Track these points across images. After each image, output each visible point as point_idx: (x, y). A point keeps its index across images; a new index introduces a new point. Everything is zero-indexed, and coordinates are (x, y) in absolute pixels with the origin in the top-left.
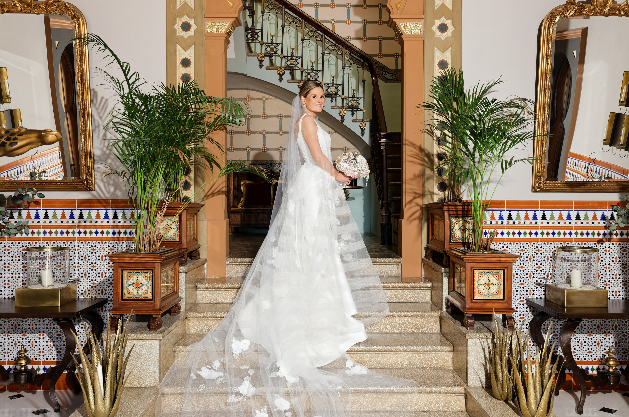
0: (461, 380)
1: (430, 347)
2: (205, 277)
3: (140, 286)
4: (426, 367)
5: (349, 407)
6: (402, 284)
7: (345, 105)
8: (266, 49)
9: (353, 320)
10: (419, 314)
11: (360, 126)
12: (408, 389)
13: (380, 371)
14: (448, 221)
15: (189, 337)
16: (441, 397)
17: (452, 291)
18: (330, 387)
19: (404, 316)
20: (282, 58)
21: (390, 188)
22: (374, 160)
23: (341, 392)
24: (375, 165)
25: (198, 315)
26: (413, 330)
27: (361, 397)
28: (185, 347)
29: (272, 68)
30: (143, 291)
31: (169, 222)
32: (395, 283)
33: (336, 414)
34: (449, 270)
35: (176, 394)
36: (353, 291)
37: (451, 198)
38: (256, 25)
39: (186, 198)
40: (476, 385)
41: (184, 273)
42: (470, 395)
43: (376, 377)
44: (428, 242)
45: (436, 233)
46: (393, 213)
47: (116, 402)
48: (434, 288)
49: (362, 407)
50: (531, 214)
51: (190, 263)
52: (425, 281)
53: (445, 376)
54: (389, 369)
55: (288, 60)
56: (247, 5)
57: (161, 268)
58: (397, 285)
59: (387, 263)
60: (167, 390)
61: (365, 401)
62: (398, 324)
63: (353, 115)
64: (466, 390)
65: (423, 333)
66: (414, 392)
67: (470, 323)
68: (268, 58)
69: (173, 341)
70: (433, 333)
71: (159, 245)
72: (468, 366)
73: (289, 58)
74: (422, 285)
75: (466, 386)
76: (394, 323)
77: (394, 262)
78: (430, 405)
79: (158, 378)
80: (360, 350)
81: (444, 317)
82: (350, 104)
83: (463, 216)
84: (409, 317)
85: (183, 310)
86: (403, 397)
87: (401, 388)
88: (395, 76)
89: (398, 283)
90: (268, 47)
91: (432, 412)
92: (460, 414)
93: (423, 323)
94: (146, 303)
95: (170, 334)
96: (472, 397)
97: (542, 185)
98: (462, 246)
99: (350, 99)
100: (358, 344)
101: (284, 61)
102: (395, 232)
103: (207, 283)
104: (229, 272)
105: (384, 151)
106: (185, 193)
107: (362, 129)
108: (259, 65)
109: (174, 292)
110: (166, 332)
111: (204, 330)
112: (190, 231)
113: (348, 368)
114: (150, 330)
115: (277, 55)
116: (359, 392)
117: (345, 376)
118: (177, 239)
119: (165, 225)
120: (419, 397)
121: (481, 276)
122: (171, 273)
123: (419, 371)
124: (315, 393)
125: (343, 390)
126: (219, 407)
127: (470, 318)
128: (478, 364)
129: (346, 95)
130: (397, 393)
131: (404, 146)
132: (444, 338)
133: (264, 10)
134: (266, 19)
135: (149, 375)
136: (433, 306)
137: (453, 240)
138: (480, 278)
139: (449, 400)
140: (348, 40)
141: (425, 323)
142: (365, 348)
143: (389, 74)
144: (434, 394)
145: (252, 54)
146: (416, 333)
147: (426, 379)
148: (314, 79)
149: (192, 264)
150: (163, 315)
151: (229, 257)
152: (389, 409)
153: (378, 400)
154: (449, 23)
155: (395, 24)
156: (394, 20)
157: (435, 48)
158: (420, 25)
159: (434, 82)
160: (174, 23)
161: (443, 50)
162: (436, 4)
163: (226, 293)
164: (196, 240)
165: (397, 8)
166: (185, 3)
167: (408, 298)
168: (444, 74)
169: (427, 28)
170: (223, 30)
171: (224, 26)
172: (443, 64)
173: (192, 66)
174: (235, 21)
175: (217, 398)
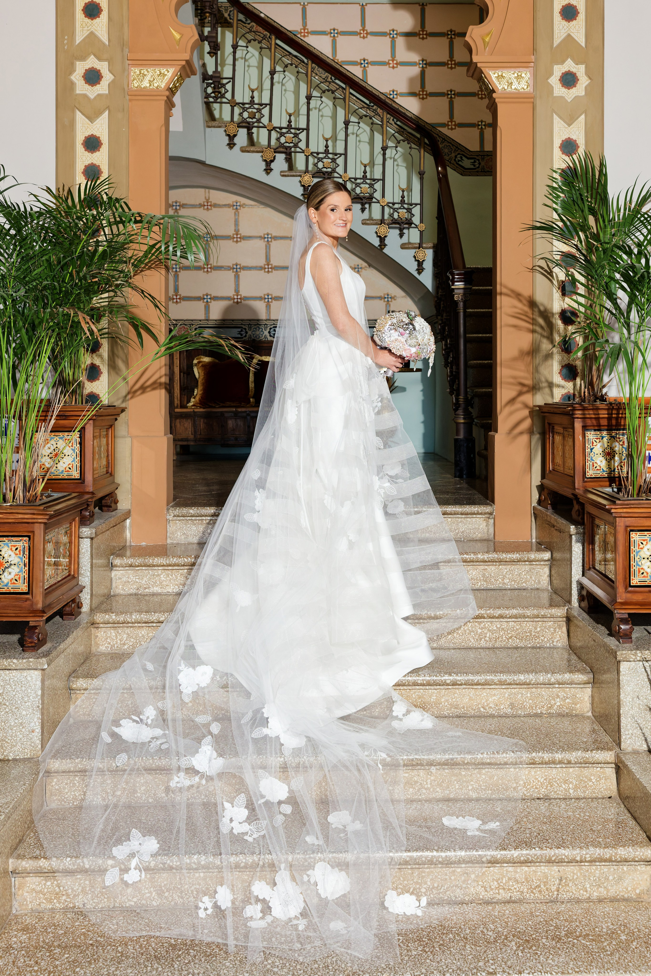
0: (607, 739)
1: (549, 675)
2: (128, 544)
3: (6, 568)
4: (541, 713)
5: (400, 793)
6: (495, 556)
7: (386, 216)
8: (241, 114)
9: (406, 626)
10: (528, 612)
11: (415, 257)
12: (510, 756)
13: (457, 721)
14: (581, 439)
15: (98, 660)
16: (571, 770)
17: (590, 569)
18: (363, 755)
19: (501, 617)
20: (269, 131)
21: (470, 371)
22: (442, 320)
23: (385, 764)
24: (444, 330)
25: (114, 617)
26: (517, 642)
27: (422, 773)
28: (90, 681)
29: (252, 149)
30: (10, 577)
31: (61, 444)
32: (483, 553)
33: (376, 806)
34: (584, 529)
35: (72, 772)
36: (407, 570)
37: (586, 394)
38: (222, 70)
39: (93, 398)
40: (636, 747)
41: (89, 540)
42: (626, 766)
43: (450, 734)
44: (543, 476)
45: (558, 460)
46: (476, 418)
48: (555, 563)
49: (424, 791)
51: (99, 518)
52: (539, 550)
53: (578, 730)
54: (474, 717)
55: (282, 134)
56: (206, 34)
57: (45, 533)
58: (484, 557)
59: (467, 514)
60: (56, 765)
61: (429, 781)
62: (489, 630)
63: (401, 235)
64: (617, 756)
65: (536, 648)
66: (521, 763)
67: (624, 630)
68: (245, 131)
69: (67, 670)
70: (555, 648)
71: (40, 487)
72: (621, 711)
73: (284, 131)
74: (532, 556)
75: (617, 749)
76: (482, 628)
77: (481, 514)
78: (551, 786)
79: (38, 742)
80: (419, 682)
81: (574, 617)
82: (396, 216)
83: (610, 429)
84: (510, 617)
85: (85, 608)
86: (500, 773)
87: (496, 756)
88: (480, 164)
89: (487, 552)
90: (245, 110)
91: (555, 799)
92: (606, 802)
93: (536, 628)
94: (17, 599)
95: (62, 656)
96: (629, 772)
98: (608, 483)
99: (396, 206)
100: (416, 671)
101: (274, 135)
102: (480, 454)
103: (131, 557)
104: (173, 533)
105: (461, 305)
106: (90, 387)
107: (418, 261)
108: (228, 144)
109: (69, 575)
110: (54, 653)
111: (126, 647)
112: (100, 457)
113: (396, 718)
114: (23, 650)
115: (261, 125)
116: (418, 764)
117: (392, 733)
118: (76, 474)
119: (52, 448)
120: (530, 772)
121: (644, 543)
122: (65, 539)
123: (530, 721)
124: (335, 767)
125: (389, 759)
126: (154, 795)
127: (624, 621)
128: (639, 709)
129: (389, 198)
130: (489, 764)
131: (498, 297)
132: (576, 658)
133: (237, 43)
134: (242, 58)
135: (21, 736)
136: (554, 596)
137: (590, 473)
138: (641, 546)
139: (586, 777)
140: (391, 97)
141: (538, 629)
142: (428, 678)
143: (468, 158)
144: (558, 766)
145: (214, 123)
146: (522, 648)
147: (542, 736)
148: (329, 170)
149: (102, 521)
150: (48, 620)
151: (172, 507)
152: (474, 795)
153: (454, 778)
154: (580, 70)
155: (482, 72)
156: (479, 65)
157: (555, 116)
158: (527, 75)
159: (553, 179)
160: (72, 69)
161: (570, 121)
162: (555, 36)
163: (168, 575)
164: (111, 475)
165: (485, 44)
166: (92, 33)
167: (506, 581)
168: (571, 165)
169: (540, 79)
170: (161, 84)
171: (164, 75)
172: (569, 147)
173: (104, 149)
174: (184, 67)
175: (150, 777)
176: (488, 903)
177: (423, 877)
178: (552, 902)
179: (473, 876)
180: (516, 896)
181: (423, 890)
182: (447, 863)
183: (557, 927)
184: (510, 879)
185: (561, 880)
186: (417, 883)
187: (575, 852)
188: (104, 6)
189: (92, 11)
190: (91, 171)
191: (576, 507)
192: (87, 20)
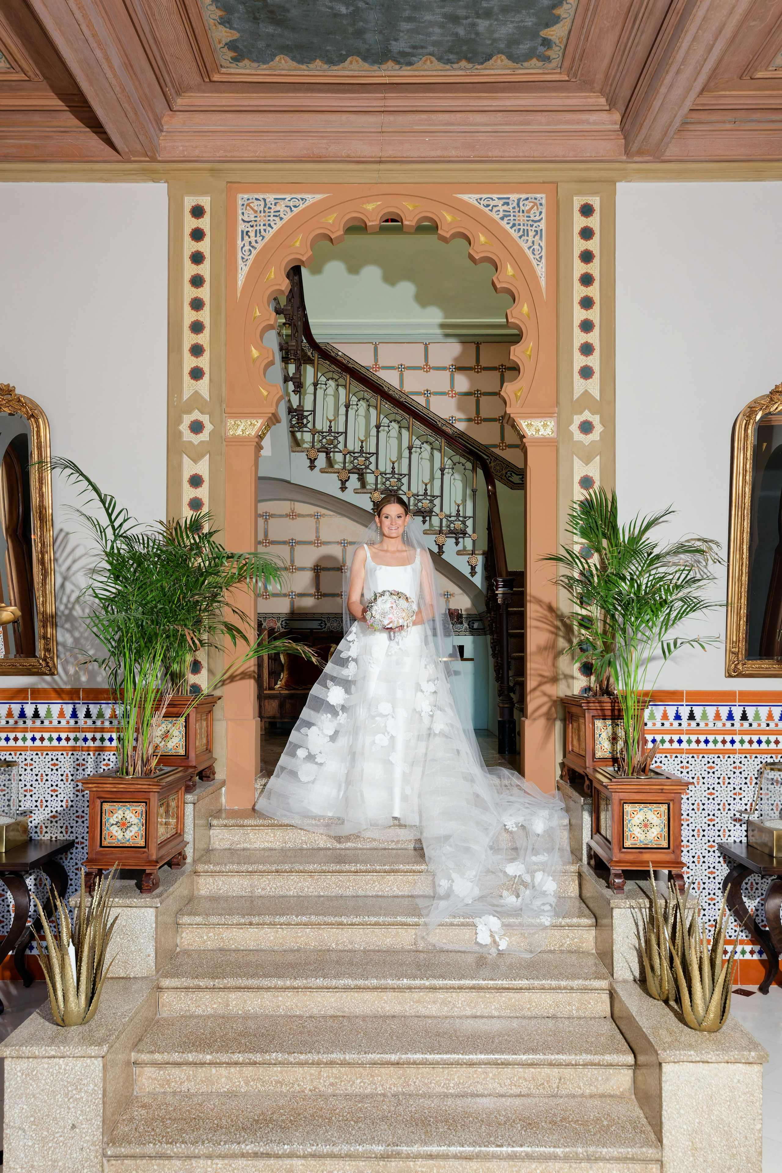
0: (605, 970)
2: (224, 808)
4: (554, 949)
7: (444, 527)
14: (590, 726)
15: (199, 902)
16: (574, 995)
17: (595, 833)
20: (345, 456)
25: (212, 867)
27: (454, 995)
29: (330, 470)
30: (131, 834)
31: (170, 727)
34: (587, 798)
35: (179, 988)
37: (598, 688)
39: (196, 689)
40: (626, 977)
41: (192, 805)
44: (564, 756)
47: (95, 998)
50: (724, 712)
51: (200, 787)
53: (583, 964)
57: (159, 800)
60: (166, 982)
63: (457, 543)
64: (611, 984)
66: (534, 988)
67: (618, 883)
68: (324, 454)
69: (176, 907)
70: (568, 898)
71: (154, 763)
72: (614, 948)
73: (357, 455)
75: (611, 976)
78: (558, 1007)
79: (153, 963)
81: (584, 874)
82: (452, 527)
83: (613, 719)
85: (189, 860)
91: (561, 1018)
92: (602, 1021)
95: (170, 898)
96: (618, 996)
97: (740, 667)
98: (612, 763)
99: (453, 519)
101: (349, 459)
103: (225, 818)
105: (504, 607)
106: (193, 679)
107: (471, 565)
109: (177, 833)
110: (165, 895)
112: (201, 738)
114: (141, 892)
118: (181, 751)
119: (164, 730)
120: (541, 995)
121: (636, 813)
122: (173, 804)
127: (619, 876)
128: (628, 946)
129: (446, 512)
130: (508, 989)
131: (528, 604)
132: (584, 906)
135: (140, 959)
136: (572, 855)
138: (633, 815)
139: (587, 1001)
140: (451, 422)
144: (564, 991)
145: (298, 449)
147: (552, 968)
149: (203, 789)
151: (260, 776)
153: (480, 1000)
154: (595, 420)
155: (514, 421)
156: (512, 416)
157: (575, 457)
158: (551, 424)
159: (573, 509)
160: (180, 421)
161: (587, 461)
162: (575, 392)
163: (255, 834)
164: (210, 751)
165: (517, 398)
166: (196, 392)
168: (588, 497)
169: (562, 427)
170: (252, 432)
171: (255, 425)
172: (586, 482)
173: (206, 485)
174: (270, 418)
175: (240, 994)
176: (502, 1096)
177: (451, 1075)
178: (553, 1096)
179: (491, 1075)
180: (525, 1091)
181: (452, 1085)
182: (471, 1064)
183: (554, 1115)
184: (520, 1078)
185: (560, 1079)
186: (447, 1079)
187: (571, 1057)
188: (206, 370)
189: (197, 374)
190: (196, 504)
191: (587, 782)
192: (192, 381)
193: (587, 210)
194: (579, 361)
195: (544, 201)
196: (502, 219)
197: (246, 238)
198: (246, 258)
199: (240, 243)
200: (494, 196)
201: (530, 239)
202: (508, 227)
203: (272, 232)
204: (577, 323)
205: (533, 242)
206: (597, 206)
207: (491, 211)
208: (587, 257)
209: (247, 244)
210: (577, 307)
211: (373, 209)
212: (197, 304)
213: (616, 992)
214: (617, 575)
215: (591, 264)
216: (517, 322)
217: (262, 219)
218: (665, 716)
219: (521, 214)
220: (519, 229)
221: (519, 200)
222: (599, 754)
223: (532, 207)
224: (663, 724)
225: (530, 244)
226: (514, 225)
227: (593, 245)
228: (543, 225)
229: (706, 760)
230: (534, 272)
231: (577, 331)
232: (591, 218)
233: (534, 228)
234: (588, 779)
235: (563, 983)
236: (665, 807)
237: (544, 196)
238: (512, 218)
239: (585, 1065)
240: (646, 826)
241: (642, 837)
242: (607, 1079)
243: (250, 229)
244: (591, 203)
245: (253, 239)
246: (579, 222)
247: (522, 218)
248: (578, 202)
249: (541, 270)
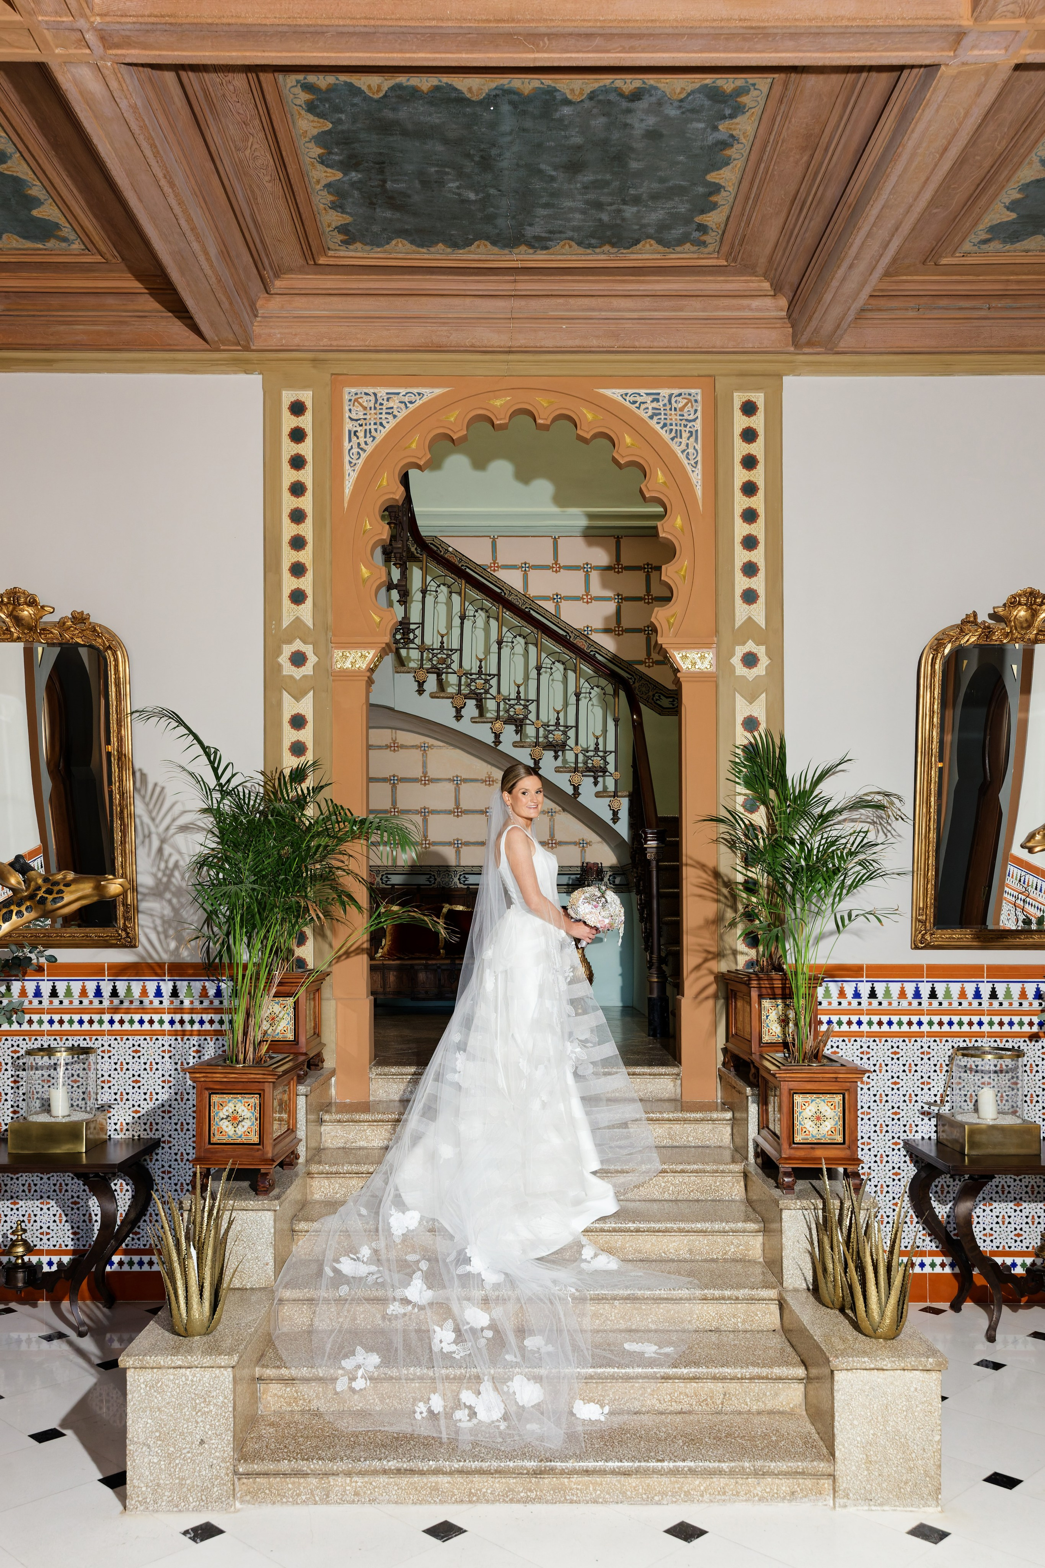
0: (774, 1279)
1: (726, 1224)
2: (334, 1101)
3: (240, 1121)
4: (717, 1259)
5: (587, 1323)
6: (680, 1115)
8: (430, 660)
9: (594, 1179)
10: (709, 1167)
12: (685, 1293)
14: (757, 1006)
15: (315, 1207)
16: (739, 1305)
17: (762, 1127)
18: (556, 1289)
19: (683, 1171)
20: (460, 678)
23: (574, 1297)
25: (326, 1168)
26: (698, 1196)
29: (442, 695)
30: (244, 1129)
31: (278, 1009)
32: (669, 1112)
34: (755, 1089)
35: (301, 1300)
36: (595, 1129)
37: (765, 963)
39: (302, 961)
40: (797, 1285)
41: (304, 1097)
43: (633, 1273)
44: (727, 1040)
47: (220, 1306)
48: (734, 1123)
49: (610, 1323)
50: (910, 989)
51: (310, 1078)
52: (723, 1110)
53: (749, 1273)
55: (473, 680)
56: (396, 582)
58: (671, 1116)
59: (655, 1074)
60: (287, 1294)
61: (613, 1313)
62: (672, 1184)
64: (780, 1294)
65: (715, 1201)
66: (695, 1299)
67: (790, 1185)
68: (435, 677)
69: (292, 1213)
70: (735, 1200)
72: (783, 1254)
73: (475, 677)
74: (716, 1115)
75: (780, 1287)
76: (665, 1182)
77: (671, 1075)
78: (722, 1320)
79: (272, 1273)
81: (751, 1172)
84: (692, 1172)
85: (302, 1159)
86: (677, 1307)
87: (673, 1291)
89: (673, 1112)
90: (435, 655)
91: (725, 1331)
92: (771, 1334)
94: (250, 1148)
95: (288, 1200)
97: (928, 937)
98: (782, 1048)
100: (603, 1219)
101: (464, 680)
103: (336, 1113)
104: (375, 1091)
106: (298, 953)
107: (614, 809)
108: (417, 691)
109: (290, 1128)
110: (283, 1197)
111: (339, 1195)
112: (310, 1020)
113: (585, 1260)
114: (256, 1194)
115: (451, 671)
116: (603, 1299)
117: (581, 1269)
118: (291, 1037)
119: (269, 1012)
120: (703, 1307)
121: (807, 1104)
122: (286, 1096)
123: (706, 1265)
124: (530, 1299)
125: (578, 1294)
126: (373, 1321)
128: (799, 1251)
131: (684, 868)
132: (750, 1209)
133: (427, 587)
134: (431, 603)
135: (257, 1268)
136: (735, 1153)
139: (753, 1312)
140: (587, 633)
141: (718, 1184)
142: (613, 1225)
144: (728, 1301)
145: (402, 669)
146: (702, 1200)
147: (715, 1277)
148: (520, 717)
149: (314, 1079)
151: (375, 1065)
152: (654, 1327)
154: (761, 651)
155: (667, 652)
156: (664, 646)
157: (737, 695)
158: (711, 655)
159: (735, 755)
160: (279, 653)
161: (752, 699)
162: (737, 619)
163: (373, 1130)
164: (319, 1035)
165: (669, 627)
166: (298, 619)
167: (691, 1139)
168: (754, 741)
169: (723, 659)
170: (363, 665)
171: (366, 657)
172: (750, 724)
173: (310, 726)
174: (383, 649)
175: (369, 1306)
176: (662, 1413)
177: (607, 1390)
178: (717, 1413)
179: (649, 1390)
180: (686, 1408)
181: (607, 1402)
182: (627, 1378)
183: (719, 1431)
184: (681, 1393)
185: (726, 1395)
186: (601, 1395)
187: (736, 1371)
188: (309, 592)
189: (298, 597)
190: (298, 749)
191: (753, 1070)
192: (293, 606)
193: (749, 409)
194: (742, 583)
195: (699, 398)
196: (651, 417)
197: (354, 439)
198: (354, 462)
199: (347, 445)
200: (642, 391)
201: (684, 441)
202: (658, 427)
203: (384, 432)
204: (738, 539)
205: (687, 445)
206: (760, 404)
207: (638, 408)
208: (749, 462)
209: (355, 446)
210: (738, 521)
211: (501, 405)
212: (298, 516)
213: (785, 1301)
214: (785, 838)
215: (755, 471)
216: (669, 537)
217: (372, 417)
218: (842, 994)
219: (673, 412)
220: (671, 430)
221: (671, 396)
222: (766, 1038)
223: (686, 404)
224: (840, 1003)
225: (683, 447)
226: (665, 425)
227: (757, 449)
228: (698, 425)
229: (889, 1044)
230: (688, 479)
231: (738, 548)
232: (754, 418)
233: (688, 429)
234: (755, 1067)
235: (727, 1293)
236: (840, 1097)
237: (699, 391)
238: (663, 417)
239: (751, 1379)
240: (818, 1118)
241: (814, 1131)
242: (776, 1394)
243: (359, 429)
244: (754, 400)
245: (362, 440)
246: (741, 422)
247: (674, 417)
248: (739, 398)
249: (696, 477)
